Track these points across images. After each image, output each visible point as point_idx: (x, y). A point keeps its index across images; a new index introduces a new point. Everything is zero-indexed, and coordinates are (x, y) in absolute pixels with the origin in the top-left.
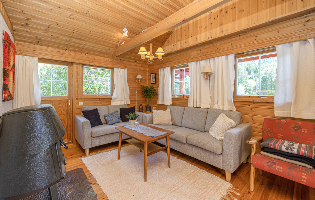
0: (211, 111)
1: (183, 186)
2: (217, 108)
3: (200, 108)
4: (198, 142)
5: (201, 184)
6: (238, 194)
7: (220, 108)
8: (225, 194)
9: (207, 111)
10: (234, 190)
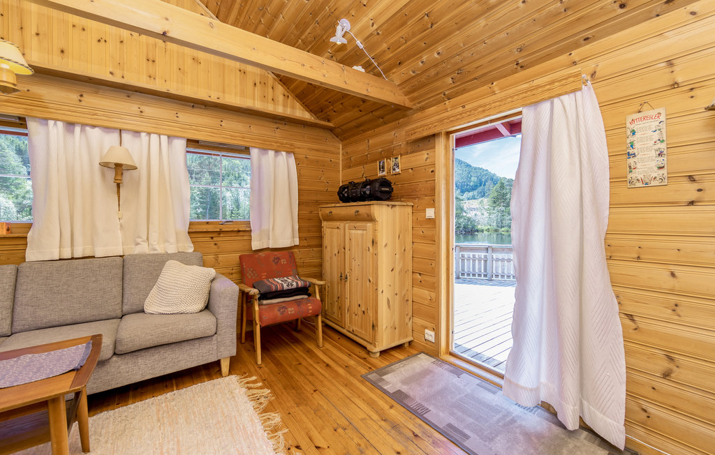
0: (136, 261)
1: (178, 441)
2: (148, 251)
3: (93, 257)
4: (161, 335)
5: (200, 410)
6: (254, 378)
7: (155, 250)
8: (244, 390)
9: (123, 263)
10: (245, 378)
